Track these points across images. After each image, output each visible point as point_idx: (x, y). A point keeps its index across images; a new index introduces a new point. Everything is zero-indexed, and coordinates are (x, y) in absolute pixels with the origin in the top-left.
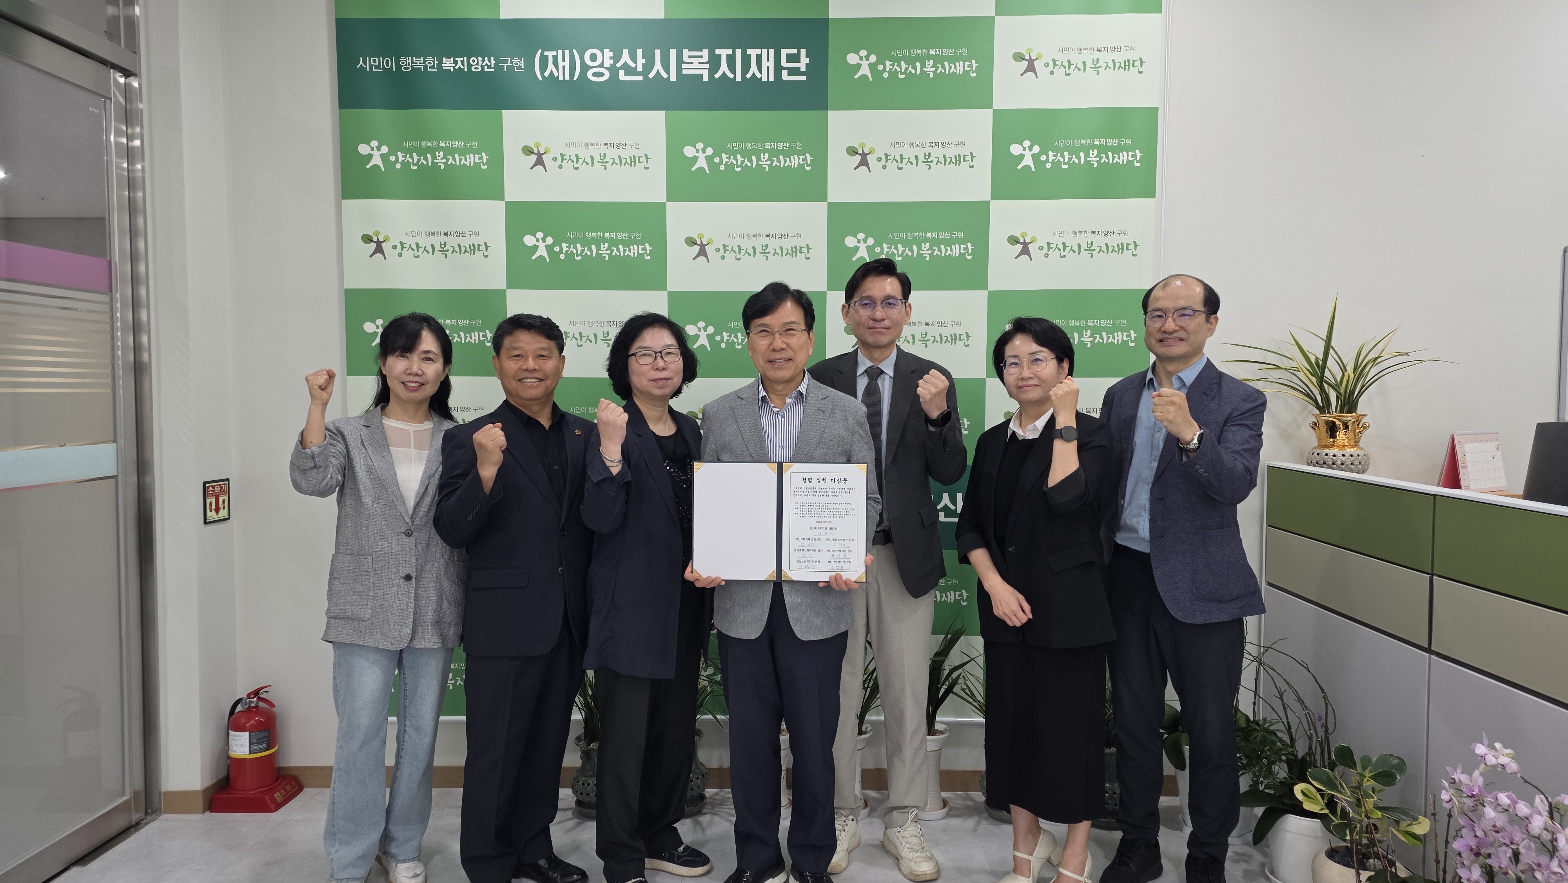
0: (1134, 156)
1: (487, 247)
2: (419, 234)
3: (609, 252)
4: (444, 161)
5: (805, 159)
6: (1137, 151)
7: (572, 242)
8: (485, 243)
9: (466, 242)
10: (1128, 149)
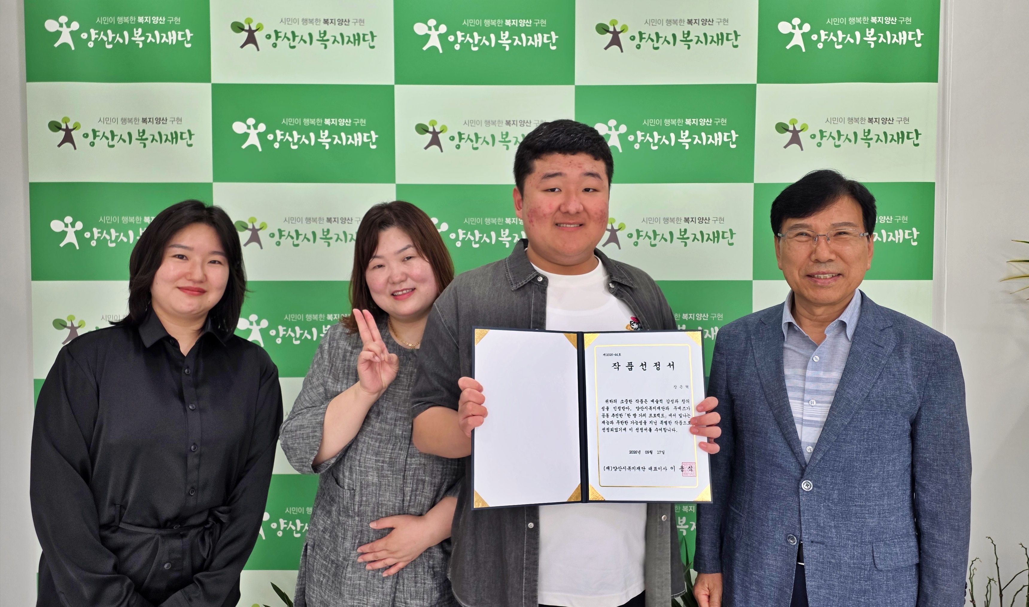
0: (915, 36)
1: (191, 135)
2: (114, 120)
3: (329, 140)
4: (143, 38)
5: (550, 38)
6: (918, 31)
7: (288, 130)
8: (189, 131)
9: (167, 129)
10: (907, 29)
